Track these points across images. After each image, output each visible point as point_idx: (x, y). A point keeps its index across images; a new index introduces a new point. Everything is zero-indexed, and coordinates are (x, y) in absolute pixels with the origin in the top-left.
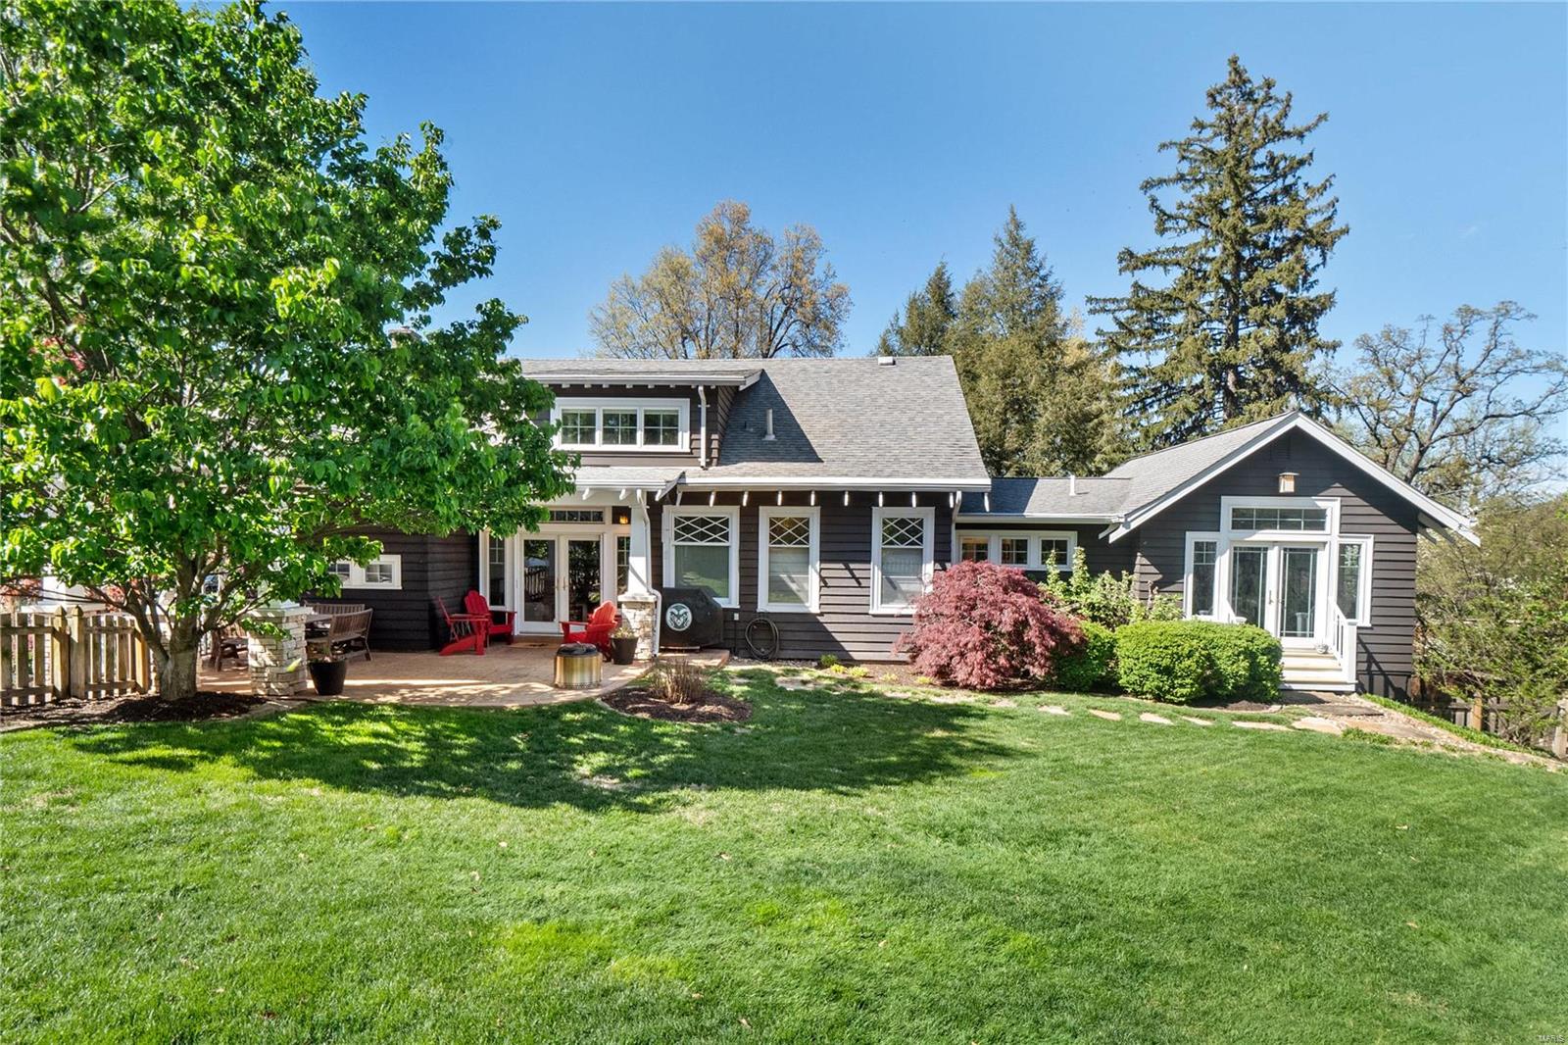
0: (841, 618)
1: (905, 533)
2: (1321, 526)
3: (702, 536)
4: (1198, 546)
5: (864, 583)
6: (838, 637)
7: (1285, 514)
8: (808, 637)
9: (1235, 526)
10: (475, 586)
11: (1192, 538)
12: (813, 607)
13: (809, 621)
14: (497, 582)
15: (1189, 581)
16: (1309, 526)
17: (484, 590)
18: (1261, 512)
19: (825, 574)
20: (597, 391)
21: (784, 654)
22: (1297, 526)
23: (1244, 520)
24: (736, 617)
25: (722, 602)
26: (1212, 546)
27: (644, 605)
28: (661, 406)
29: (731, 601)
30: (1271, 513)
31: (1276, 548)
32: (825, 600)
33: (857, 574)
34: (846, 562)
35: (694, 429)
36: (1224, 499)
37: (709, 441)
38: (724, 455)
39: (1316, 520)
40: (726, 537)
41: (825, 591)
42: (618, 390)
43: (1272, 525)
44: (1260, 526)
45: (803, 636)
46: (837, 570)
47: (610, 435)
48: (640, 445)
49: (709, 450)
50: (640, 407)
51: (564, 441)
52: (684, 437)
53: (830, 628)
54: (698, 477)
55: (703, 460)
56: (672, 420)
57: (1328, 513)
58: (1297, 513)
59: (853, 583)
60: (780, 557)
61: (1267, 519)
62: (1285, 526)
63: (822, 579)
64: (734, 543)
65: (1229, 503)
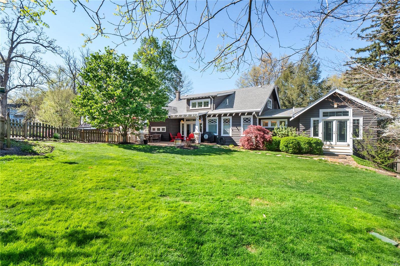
0: (236, 137)
1: (247, 121)
2: (348, 115)
3: (212, 123)
4: (314, 121)
5: (240, 130)
6: (235, 141)
7: (337, 112)
8: (230, 141)
9: (324, 116)
10: (180, 132)
11: (312, 119)
12: (231, 135)
13: (230, 138)
14: (183, 132)
15: (312, 129)
16: (344, 115)
17: (181, 133)
18: (330, 113)
19: (233, 129)
20: (196, 99)
21: (226, 144)
22: (341, 115)
23: (325, 115)
24: (218, 137)
25: (215, 134)
26: (318, 121)
27: (197, 134)
28: (206, 100)
29: (217, 134)
30: (334, 113)
31: (335, 121)
32: (233, 134)
33: (238, 129)
34: (236, 127)
35: (211, 104)
36: (320, 110)
37: (213, 106)
38: (216, 108)
39: (346, 114)
40: (216, 123)
41: (233, 132)
42: (199, 98)
43: (334, 116)
44: (330, 116)
45: (229, 141)
46: (235, 128)
47: (199, 106)
48: (203, 107)
49: (213, 107)
50: (203, 101)
51: (192, 108)
52: (209, 105)
53: (233, 139)
54: (211, 112)
55: (212, 110)
56: (208, 102)
57: (349, 112)
58: (341, 112)
59: (238, 130)
60: (225, 126)
61: (333, 114)
62: (337, 115)
63: (232, 130)
64: (217, 124)
65: (321, 111)
